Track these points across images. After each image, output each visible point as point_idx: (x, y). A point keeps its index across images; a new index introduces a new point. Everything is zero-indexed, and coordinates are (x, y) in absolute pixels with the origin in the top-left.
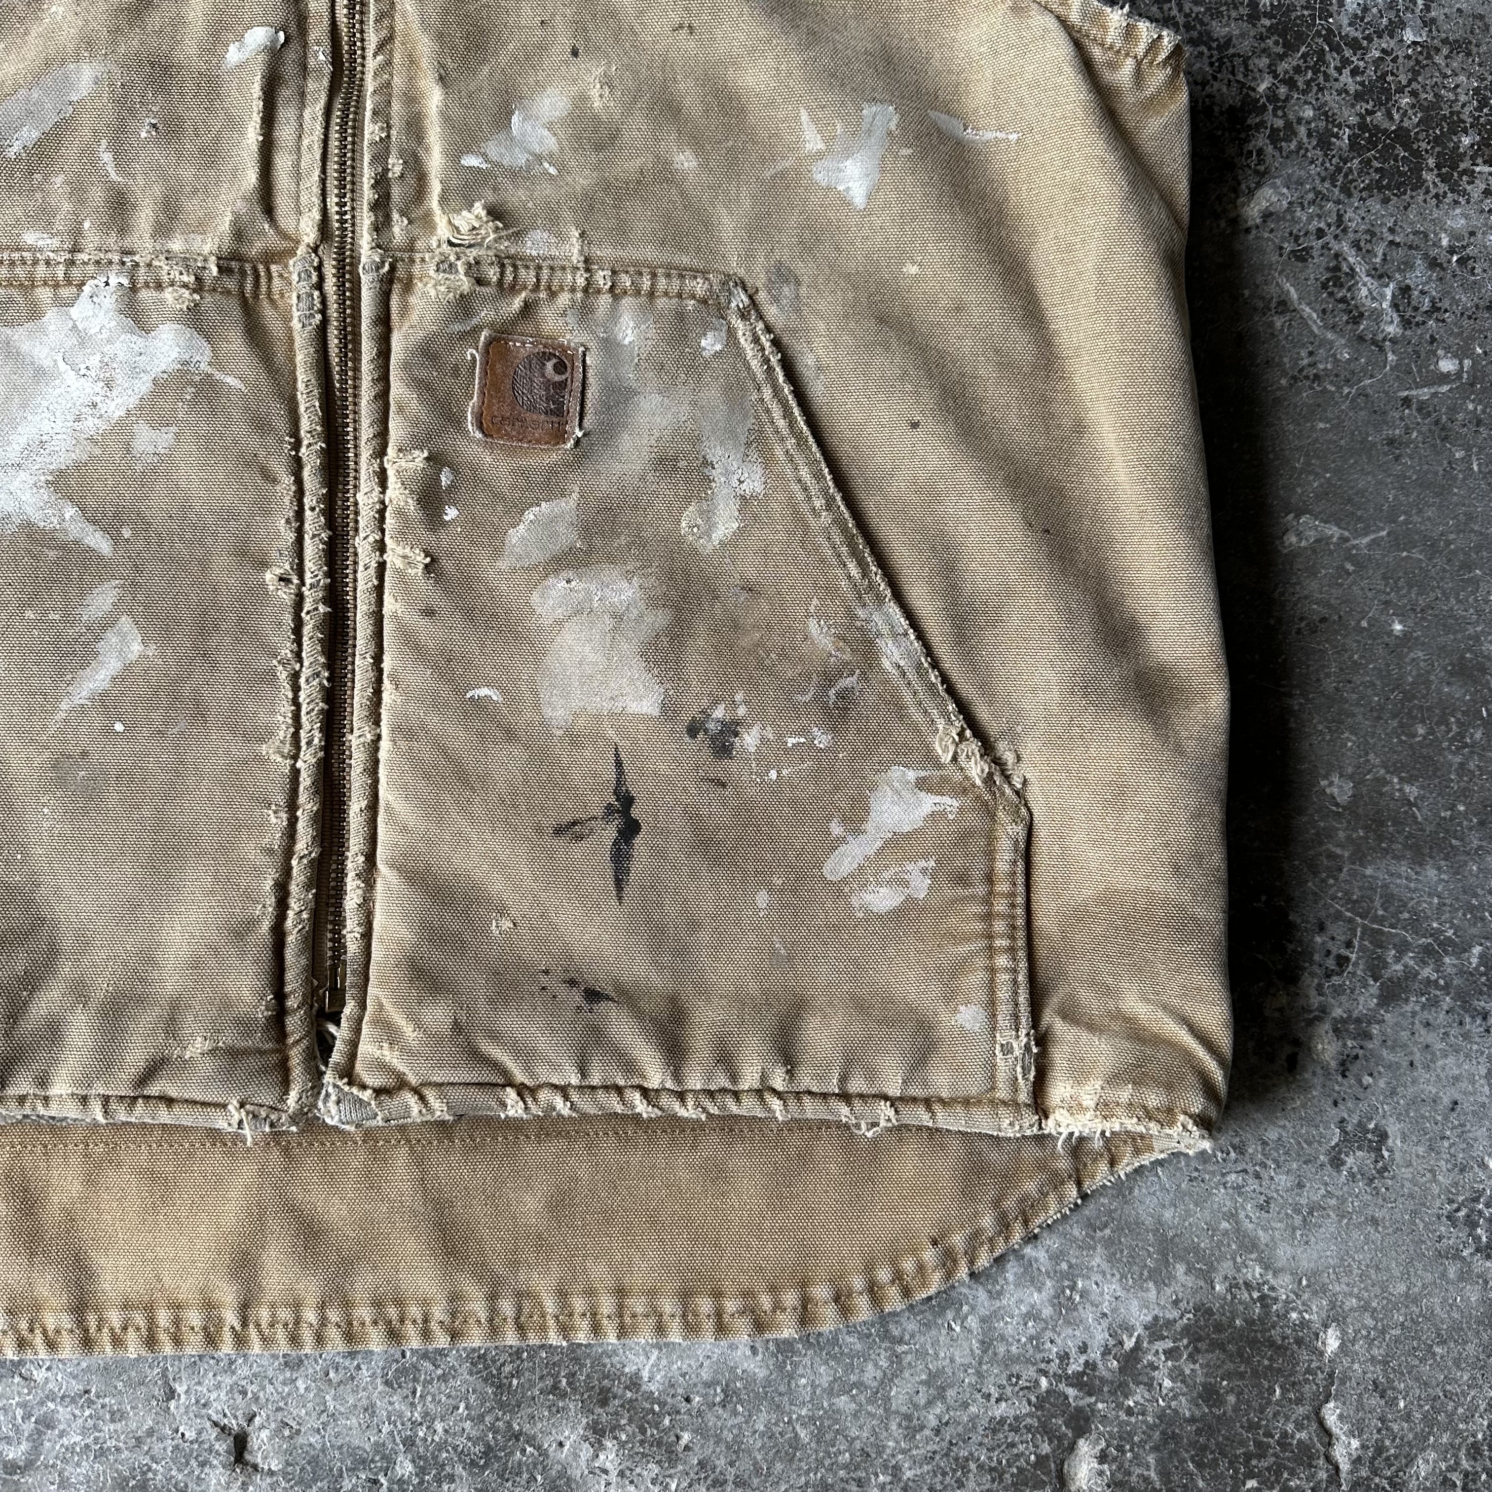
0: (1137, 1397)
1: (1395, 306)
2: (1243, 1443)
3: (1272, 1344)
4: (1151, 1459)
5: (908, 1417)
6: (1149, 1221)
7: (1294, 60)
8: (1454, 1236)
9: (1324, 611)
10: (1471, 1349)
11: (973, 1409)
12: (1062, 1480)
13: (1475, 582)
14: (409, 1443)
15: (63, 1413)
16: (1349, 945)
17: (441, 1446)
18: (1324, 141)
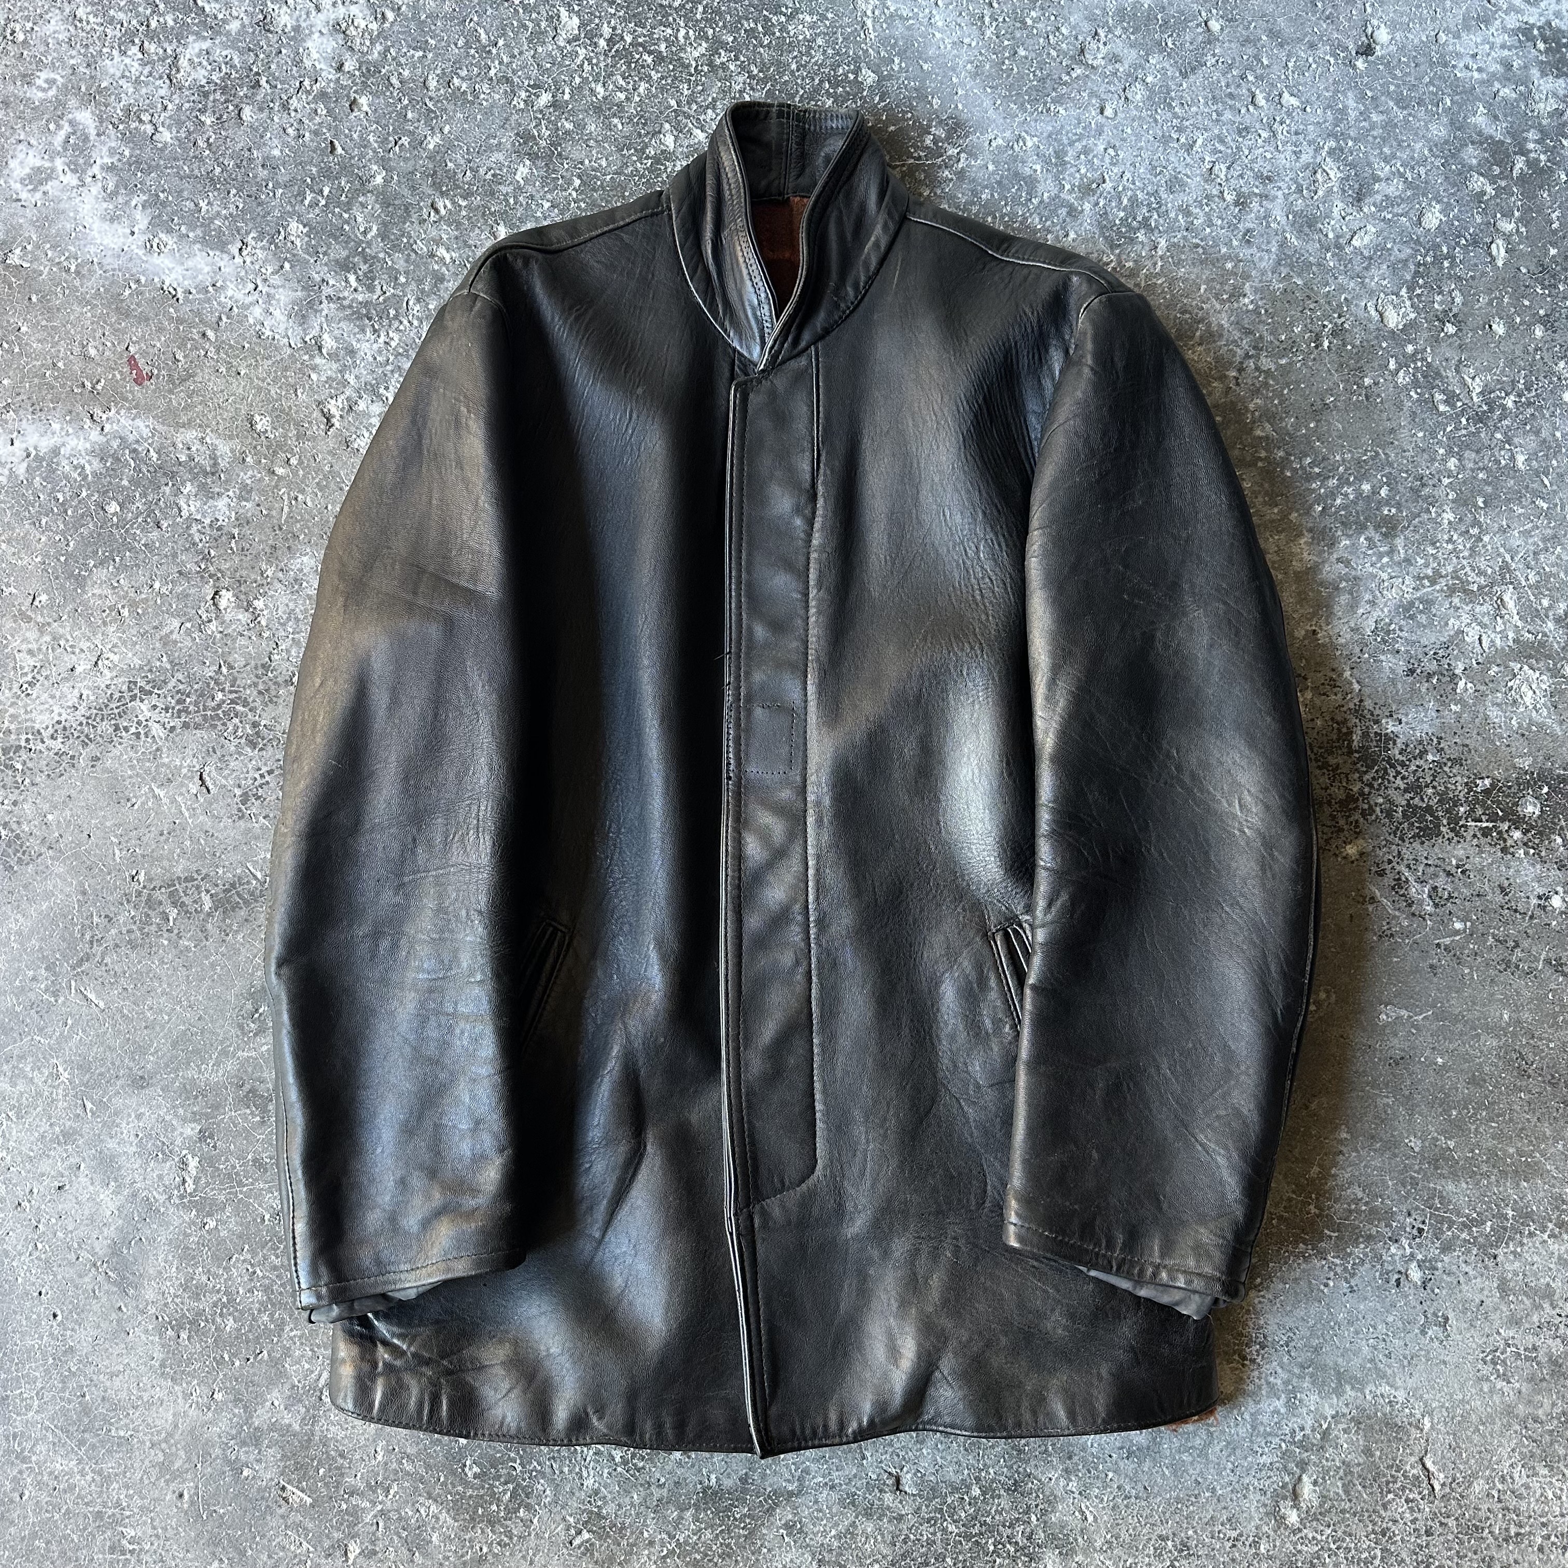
0: (1330, 1452)
1: (1430, 897)
2: (1384, 1476)
3: (1396, 1425)
4: (1339, 1484)
5: (1218, 1464)
6: (1331, 1364)
7: (1372, 774)
8: (1486, 1370)
9: (1403, 1054)
10: (1496, 1428)
11: (1250, 1459)
12: (1295, 1496)
13: (1478, 1035)
14: (978, 1479)
15: (813, 1467)
16: (1424, 1222)
17: (993, 1481)
18: (1389, 814)
